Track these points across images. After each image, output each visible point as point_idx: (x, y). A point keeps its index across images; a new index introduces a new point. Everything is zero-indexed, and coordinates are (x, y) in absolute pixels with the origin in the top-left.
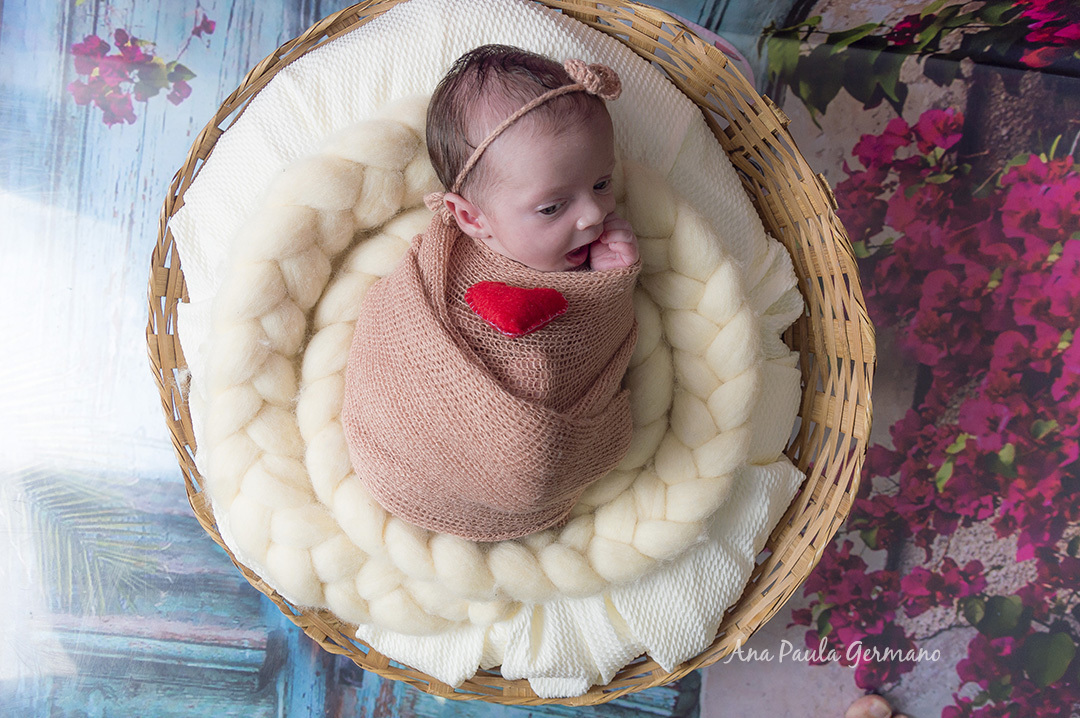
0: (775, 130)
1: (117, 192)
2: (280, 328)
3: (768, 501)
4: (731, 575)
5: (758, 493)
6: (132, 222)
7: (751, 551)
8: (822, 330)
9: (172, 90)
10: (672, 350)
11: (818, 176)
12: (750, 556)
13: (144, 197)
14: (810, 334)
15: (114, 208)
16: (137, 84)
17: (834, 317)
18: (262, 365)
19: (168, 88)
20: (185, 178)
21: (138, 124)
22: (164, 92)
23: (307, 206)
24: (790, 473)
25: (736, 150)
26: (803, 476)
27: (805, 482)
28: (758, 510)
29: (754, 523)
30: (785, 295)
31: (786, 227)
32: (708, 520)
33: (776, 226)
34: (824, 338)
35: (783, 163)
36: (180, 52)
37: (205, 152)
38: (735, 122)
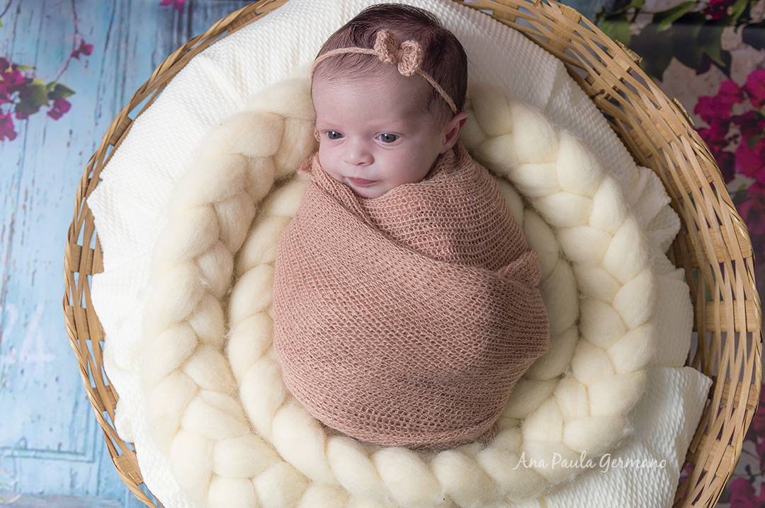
0: (630, 69)
2: (216, 268)
3: (682, 400)
4: (660, 479)
5: (672, 392)
7: (675, 454)
8: (701, 242)
9: (52, 107)
10: (571, 264)
11: (673, 101)
12: (674, 460)
13: (24, 207)
14: (690, 250)
16: (17, 104)
17: (709, 227)
18: (200, 303)
19: (48, 105)
20: (98, 162)
21: (18, 141)
22: (44, 109)
23: (241, 154)
24: (697, 376)
25: (597, 94)
26: (709, 381)
27: (712, 389)
28: (674, 410)
29: (672, 424)
30: (662, 211)
31: (651, 155)
32: (630, 414)
33: (643, 157)
34: (703, 249)
35: (640, 97)
36: (59, 72)
37: (116, 138)
38: (594, 69)
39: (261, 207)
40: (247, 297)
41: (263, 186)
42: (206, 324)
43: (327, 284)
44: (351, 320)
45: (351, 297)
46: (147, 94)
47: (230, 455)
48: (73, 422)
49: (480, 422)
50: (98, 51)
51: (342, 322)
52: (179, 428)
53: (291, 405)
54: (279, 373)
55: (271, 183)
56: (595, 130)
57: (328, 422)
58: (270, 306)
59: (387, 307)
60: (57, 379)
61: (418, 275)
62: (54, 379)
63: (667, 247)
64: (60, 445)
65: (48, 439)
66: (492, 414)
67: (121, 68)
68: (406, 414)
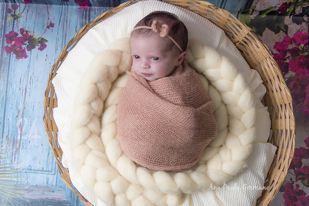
0: (248, 33)
1: (20, 82)
2: (96, 106)
3: (266, 155)
4: (257, 183)
5: (262, 152)
6: (26, 91)
7: (263, 175)
8: (274, 97)
9: (40, 46)
10: (226, 105)
11: (264, 45)
12: (263, 177)
13: (30, 83)
14: (270, 100)
15: (20, 87)
16: (27, 45)
17: (277, 91)
18: (91, 119)
19: (39, 46)
21: (28, 58)
22: (37, 47)
23: (106, 65)
24: (271, 146)
25: (236, 42)
26: (276, 148)
27: (277, 151)
28: (263, 158)
29: (262, 163)
30: (259, 86)
31: (256, 65)
32: (246, 160)
33: (253, 66)
34: (275, 100)
35: (252, 44)
36: (42, 34)
37: (62, 59)
38: (235, 33)
39: (113, 84)
40: (108, 117)
41: (114, 77)
42: (93, 126)
43: (136, 112)
44: (145, 126)
45: (145, 117)
46: (73, 42)
47: (102, 173)
48: (47, 160)
49: (192, 162)
50: (56, 26)
51: (141, 126)
52: (84, 164)
53: (124, 156)
54: (119, 144)
55: (117, 75)
56: (235, 56)
57: (136, 162)
58: (116, 120)
59: (157, 121)
60: (42, 145)
61: (168, 110)
62: (41, 145)
63: (262, 99)
64: (43, 168)
65: (39, 167)
66: (196, 159)
67: (65, 32)
68: (164, 159)
